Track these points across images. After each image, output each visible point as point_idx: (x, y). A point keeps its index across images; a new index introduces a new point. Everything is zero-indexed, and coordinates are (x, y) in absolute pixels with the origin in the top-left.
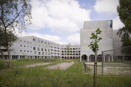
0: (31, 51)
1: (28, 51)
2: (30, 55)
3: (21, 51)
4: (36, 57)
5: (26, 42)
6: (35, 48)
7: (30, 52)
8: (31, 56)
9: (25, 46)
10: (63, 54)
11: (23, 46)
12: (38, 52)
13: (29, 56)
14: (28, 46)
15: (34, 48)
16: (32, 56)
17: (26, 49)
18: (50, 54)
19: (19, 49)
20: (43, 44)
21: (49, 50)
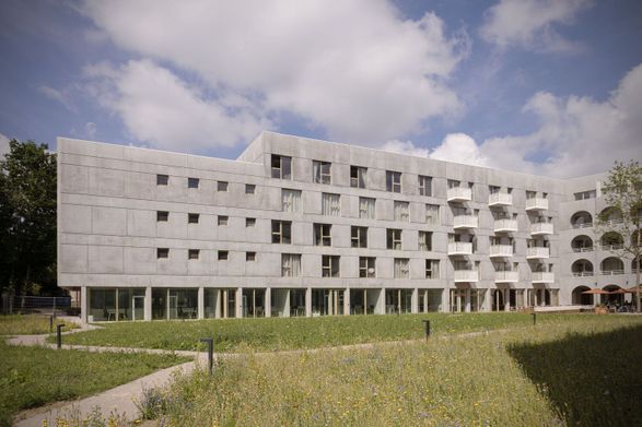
0: (250, 255)
2: (240, 284)
3: (163, 252)
6: (287, 224)
7: (237, 258)
8: (247, 292)
9: (194, 218)
10: (581, 267)
11: (178, 218)
12: (314, 254)
13: (232, 293)
14: (222, 219)
16: (261, 292)
17: (207, 235)
18: (445, 267)
19: (146, 242)
20: (363, 185)
21: (429, 235)
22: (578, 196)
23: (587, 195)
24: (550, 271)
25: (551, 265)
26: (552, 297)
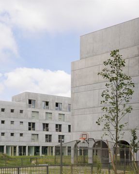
0: (21, 135)
1: (12, 134)
2: (18, 144)
4: (37, 148)
5: (8, 110)
6: (34, 124)
7: (17, 135)
8: (20, 147)
12: (42, 134)
13: (15, 147)
14: (12, 122)
15: (32, 126)
16: (25, 147)
17: (7, 128)
20: (60, 110)
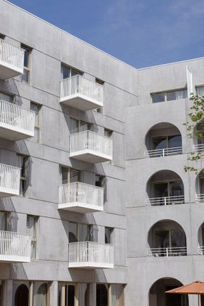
22: (157, 97)
23: (172, 94)
24: (107, 241)
25: (110, 230)
26: (111, 297)
